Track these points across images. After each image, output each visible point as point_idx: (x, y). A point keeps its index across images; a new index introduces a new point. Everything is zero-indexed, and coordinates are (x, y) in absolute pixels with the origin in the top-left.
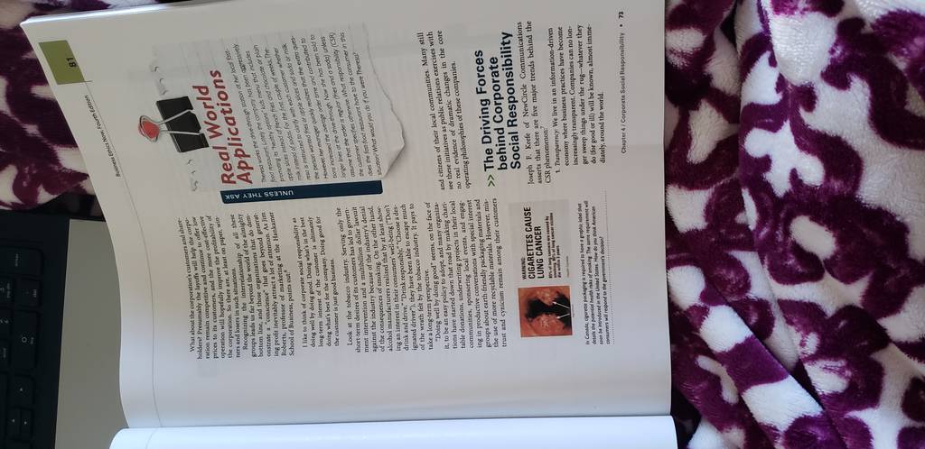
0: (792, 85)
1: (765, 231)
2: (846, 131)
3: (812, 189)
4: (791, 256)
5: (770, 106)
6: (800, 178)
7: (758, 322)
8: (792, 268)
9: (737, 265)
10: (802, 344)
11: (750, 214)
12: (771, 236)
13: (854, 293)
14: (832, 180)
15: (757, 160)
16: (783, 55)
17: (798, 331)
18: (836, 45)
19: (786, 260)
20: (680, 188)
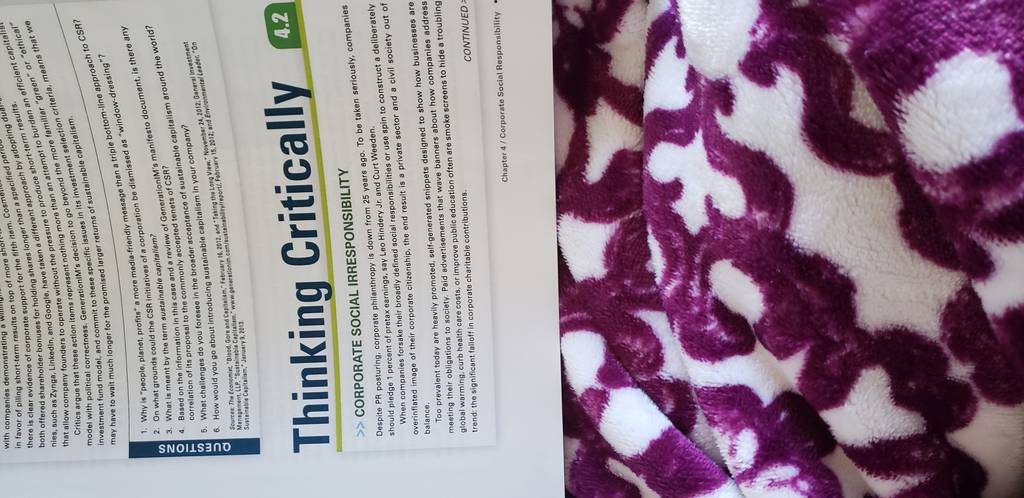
0: (706, 80)
1: (675, 283)
3: (732, 223)
4: (712, 318)
5: (679, 112)
6: (716, 207)
7: (676, 410)
8: (713, 335)
9: (644, 331)
11: (657, 262)
12: (683, 292)
14: (755, 211)
15: (664, 186)
16: (693, 37)
17: (726, 430)
18: (758, 22)
19: (706, 323)
20: (575, 217)
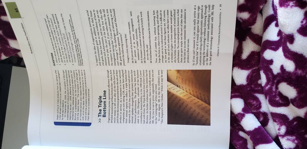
0: (285, 34)
3: (289, 73)
5: (275, 41)
6: (285, 68)
7: (263, 120)
8: (277, 101)
9: (257, 99)
10: (279, 129)
11: (263, 80)
12: (271, 89)
14: (298, 70)
15: (268, 61)
16: (282, 23)
17: (278, 124)
18: (304, 19)
19: (276, 98)
20: (239, 68)
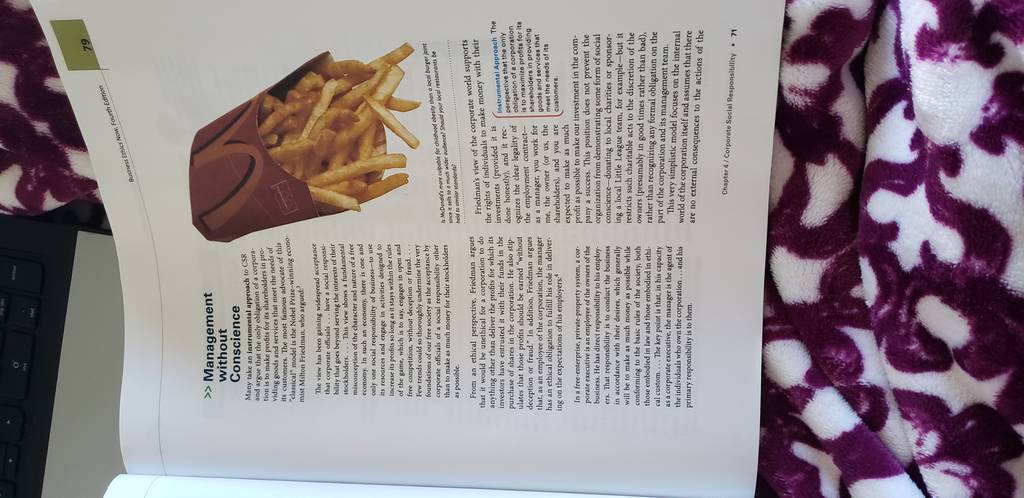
0: (933, 144)
1: (886, 308)
2: (995, 204)
3: (947, 267)
4: (915, 340)
5: (902, 165)
6: (933, 252)
7: (869, 412)
8: (913, 354)
9: (849, 344)
10: (919, 443)
11: (868, 288)
12: (893, 316)
13: (989, 391)
14: (973, 259)
15: (881, 227)
16: (924, 108)
17: (915, 427)
18: (991, 101)
19: (909, 344)
